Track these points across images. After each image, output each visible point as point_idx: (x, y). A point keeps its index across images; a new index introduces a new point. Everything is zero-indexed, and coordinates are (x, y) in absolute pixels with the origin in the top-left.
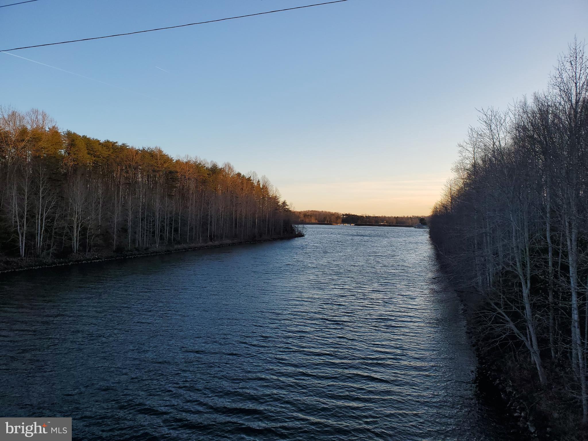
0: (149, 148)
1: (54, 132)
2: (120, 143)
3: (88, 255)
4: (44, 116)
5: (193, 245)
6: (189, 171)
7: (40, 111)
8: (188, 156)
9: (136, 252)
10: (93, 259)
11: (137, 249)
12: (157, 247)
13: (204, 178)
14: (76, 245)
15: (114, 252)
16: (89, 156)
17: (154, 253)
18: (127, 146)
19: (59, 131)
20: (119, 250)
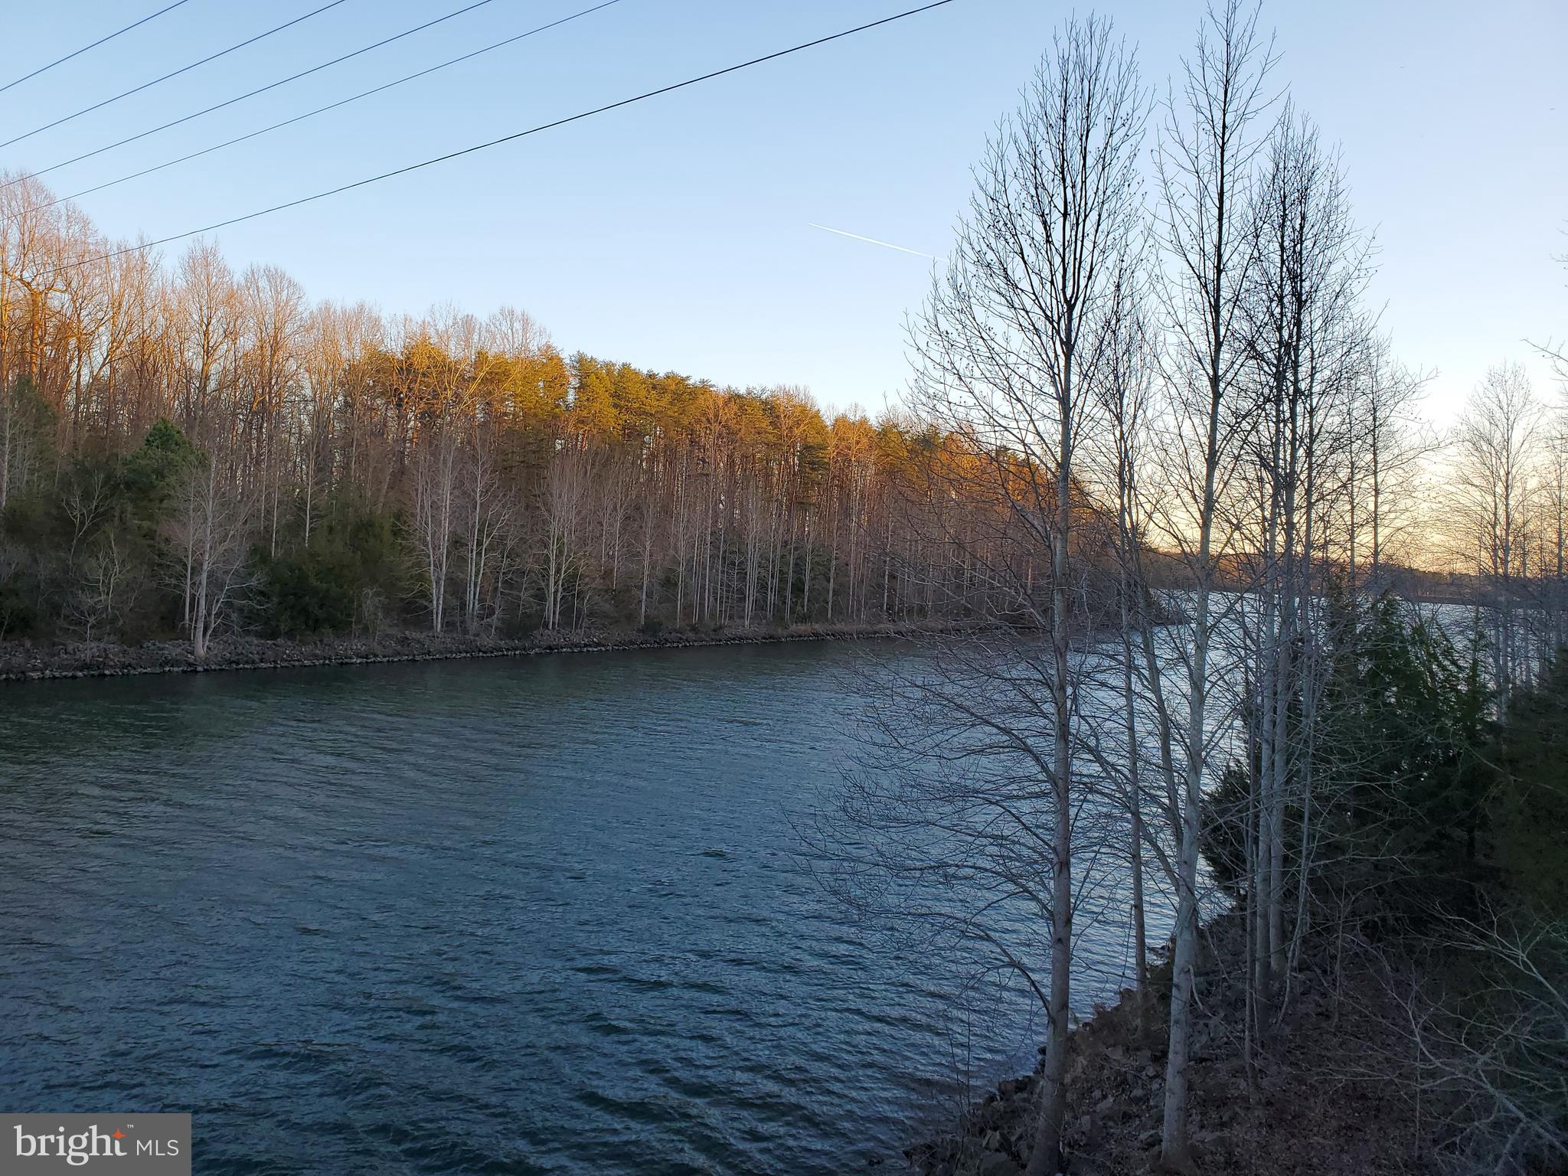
0: (763, 390)
1: (552, 359)
2: (695, 380)
3: (578, 636)
4: (526, 322)
5: (839, 627)
6: (858, 443)
7: (518, 312)
8: (856, 406)
9: (691, 635)
10: (586, 645)
11: (694, 629)
12: (747, 626)
13: (897, 462)
14: (552, 611)
15: (639, 631)
16: (615, 411)
17: (734, 639)
18: (712, 386)
19: (562, 356)
20: (651, 627)
